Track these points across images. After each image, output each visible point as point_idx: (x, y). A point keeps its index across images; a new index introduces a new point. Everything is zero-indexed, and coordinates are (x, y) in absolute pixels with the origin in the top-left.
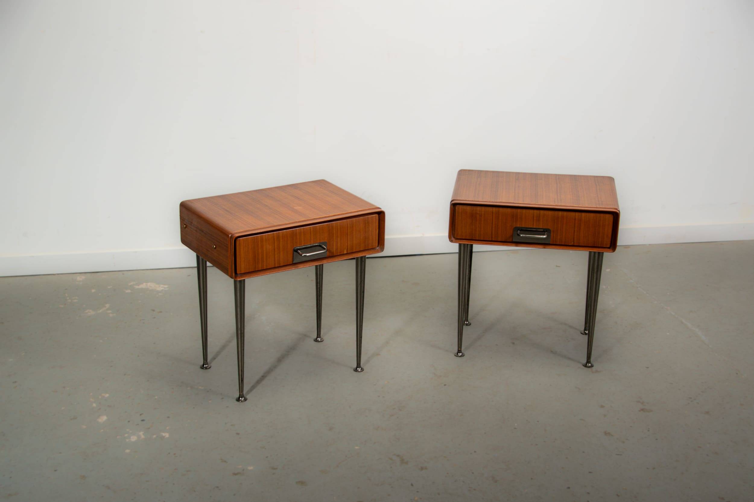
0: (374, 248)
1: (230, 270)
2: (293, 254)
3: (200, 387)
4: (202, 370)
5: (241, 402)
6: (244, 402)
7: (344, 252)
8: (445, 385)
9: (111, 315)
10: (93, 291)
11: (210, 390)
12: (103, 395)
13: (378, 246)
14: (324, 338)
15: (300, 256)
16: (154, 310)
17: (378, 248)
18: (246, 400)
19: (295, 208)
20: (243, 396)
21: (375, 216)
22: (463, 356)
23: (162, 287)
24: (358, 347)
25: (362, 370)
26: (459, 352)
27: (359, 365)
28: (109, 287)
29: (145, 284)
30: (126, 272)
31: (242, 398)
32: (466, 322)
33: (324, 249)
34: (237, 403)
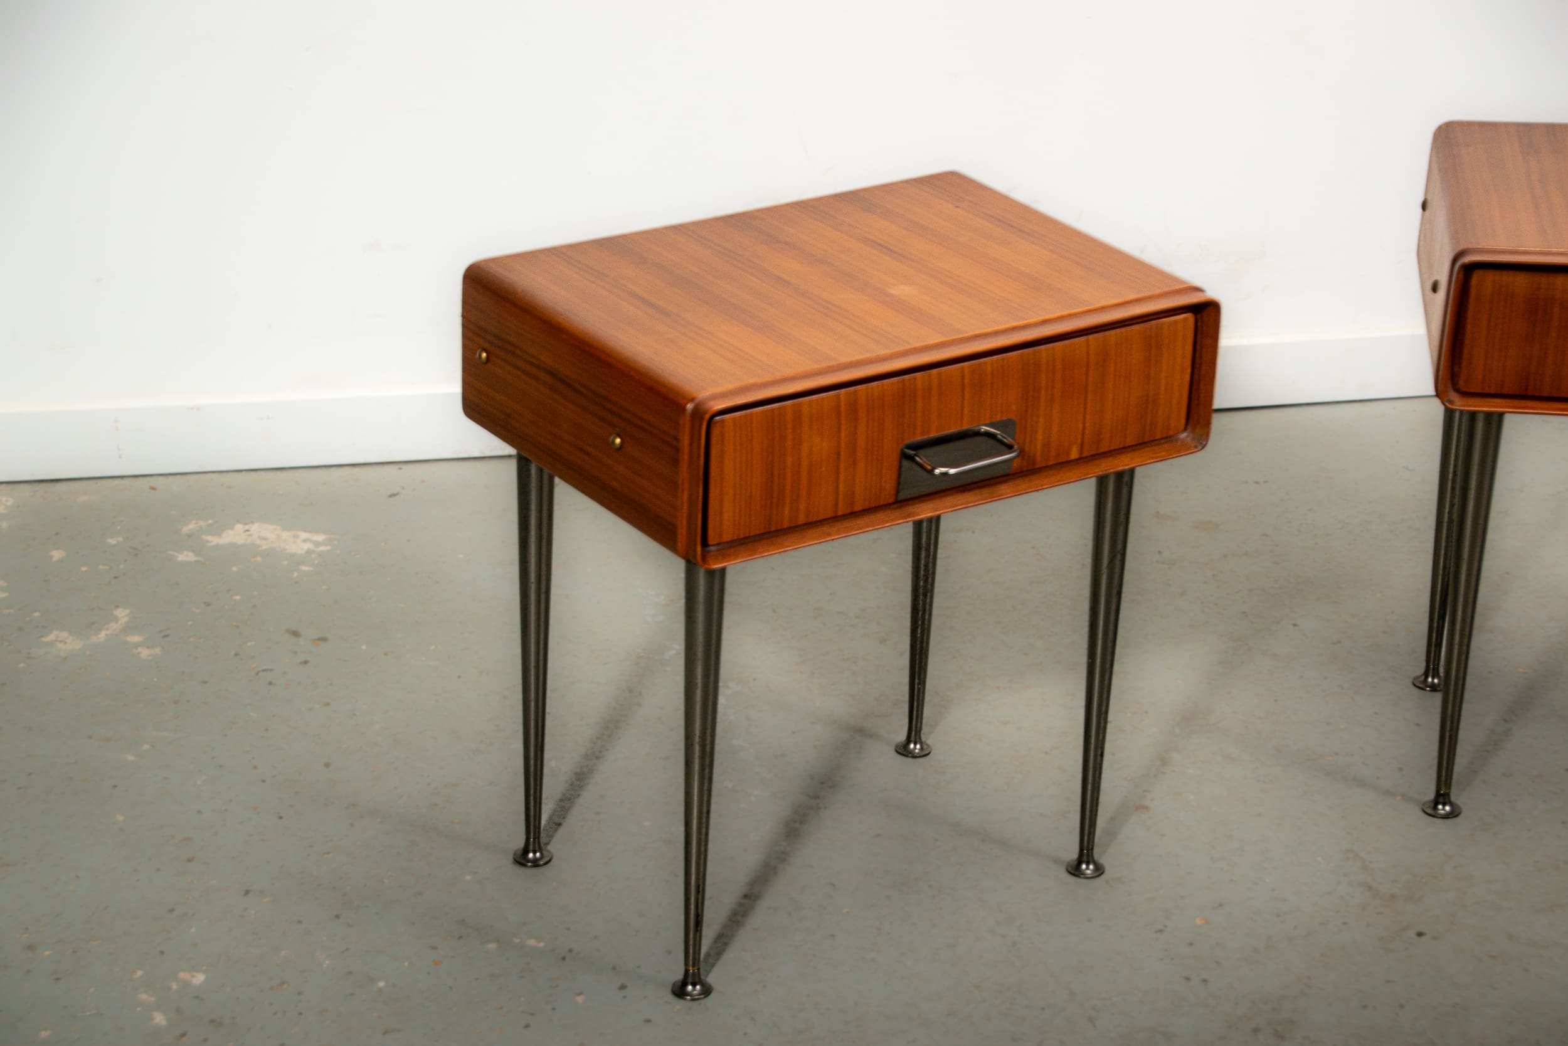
0: (1170, 437)
1: (682, 532)
2: (900, 467)
3: (532, 942)
4: (523, 869)
5: (693, 1000)
6: (702, 1001)
7: (1068, 454)
8: (1420, 934)
9: (145, 653)
10: (57, 555)
11: (570, 951)
12: (183, 975)
13: (1185, 429)
14: (928, 742)
15: (925, 474)
16: (296, 634)
17: (1184, 435)
18: (707, 991)
19: (892, 291)
20: (697, 980)
21: (1185, 319)
22: (1454, 814)
23: (305, 541)
24: (1089, 787)
25: (1098, 874)
26: (1441, 800)
27: (1086, 852)
28: (112, 542)
29: (239, 528)
30: (161, 478)
31: (694, 985)
32: (1430, 680)
33: (1010, 448)
34: (678, 1004)
